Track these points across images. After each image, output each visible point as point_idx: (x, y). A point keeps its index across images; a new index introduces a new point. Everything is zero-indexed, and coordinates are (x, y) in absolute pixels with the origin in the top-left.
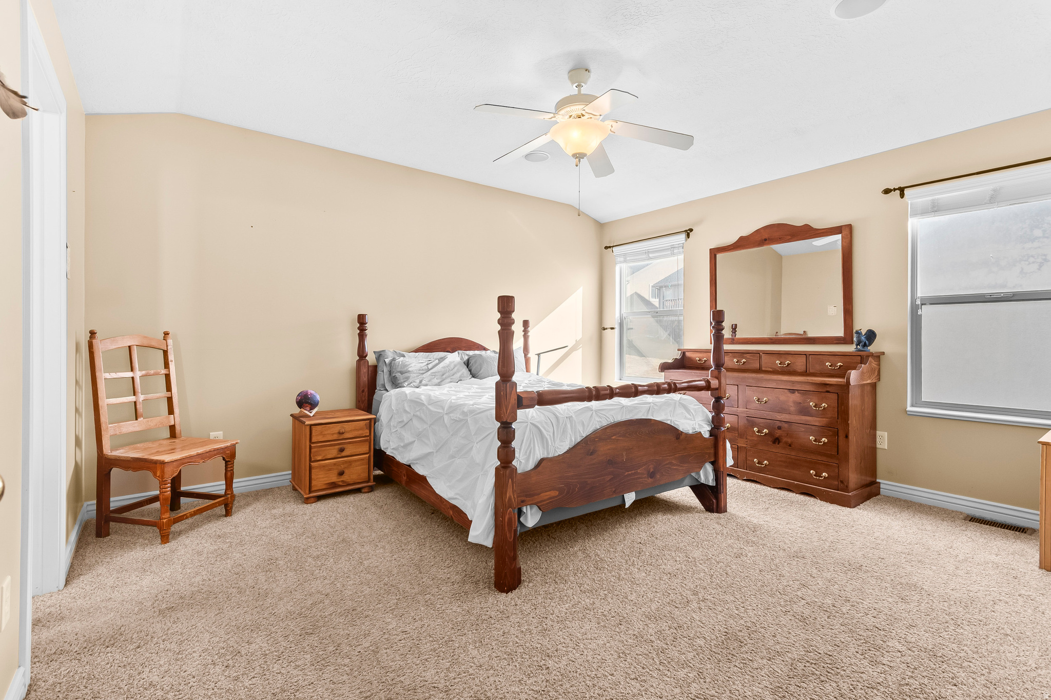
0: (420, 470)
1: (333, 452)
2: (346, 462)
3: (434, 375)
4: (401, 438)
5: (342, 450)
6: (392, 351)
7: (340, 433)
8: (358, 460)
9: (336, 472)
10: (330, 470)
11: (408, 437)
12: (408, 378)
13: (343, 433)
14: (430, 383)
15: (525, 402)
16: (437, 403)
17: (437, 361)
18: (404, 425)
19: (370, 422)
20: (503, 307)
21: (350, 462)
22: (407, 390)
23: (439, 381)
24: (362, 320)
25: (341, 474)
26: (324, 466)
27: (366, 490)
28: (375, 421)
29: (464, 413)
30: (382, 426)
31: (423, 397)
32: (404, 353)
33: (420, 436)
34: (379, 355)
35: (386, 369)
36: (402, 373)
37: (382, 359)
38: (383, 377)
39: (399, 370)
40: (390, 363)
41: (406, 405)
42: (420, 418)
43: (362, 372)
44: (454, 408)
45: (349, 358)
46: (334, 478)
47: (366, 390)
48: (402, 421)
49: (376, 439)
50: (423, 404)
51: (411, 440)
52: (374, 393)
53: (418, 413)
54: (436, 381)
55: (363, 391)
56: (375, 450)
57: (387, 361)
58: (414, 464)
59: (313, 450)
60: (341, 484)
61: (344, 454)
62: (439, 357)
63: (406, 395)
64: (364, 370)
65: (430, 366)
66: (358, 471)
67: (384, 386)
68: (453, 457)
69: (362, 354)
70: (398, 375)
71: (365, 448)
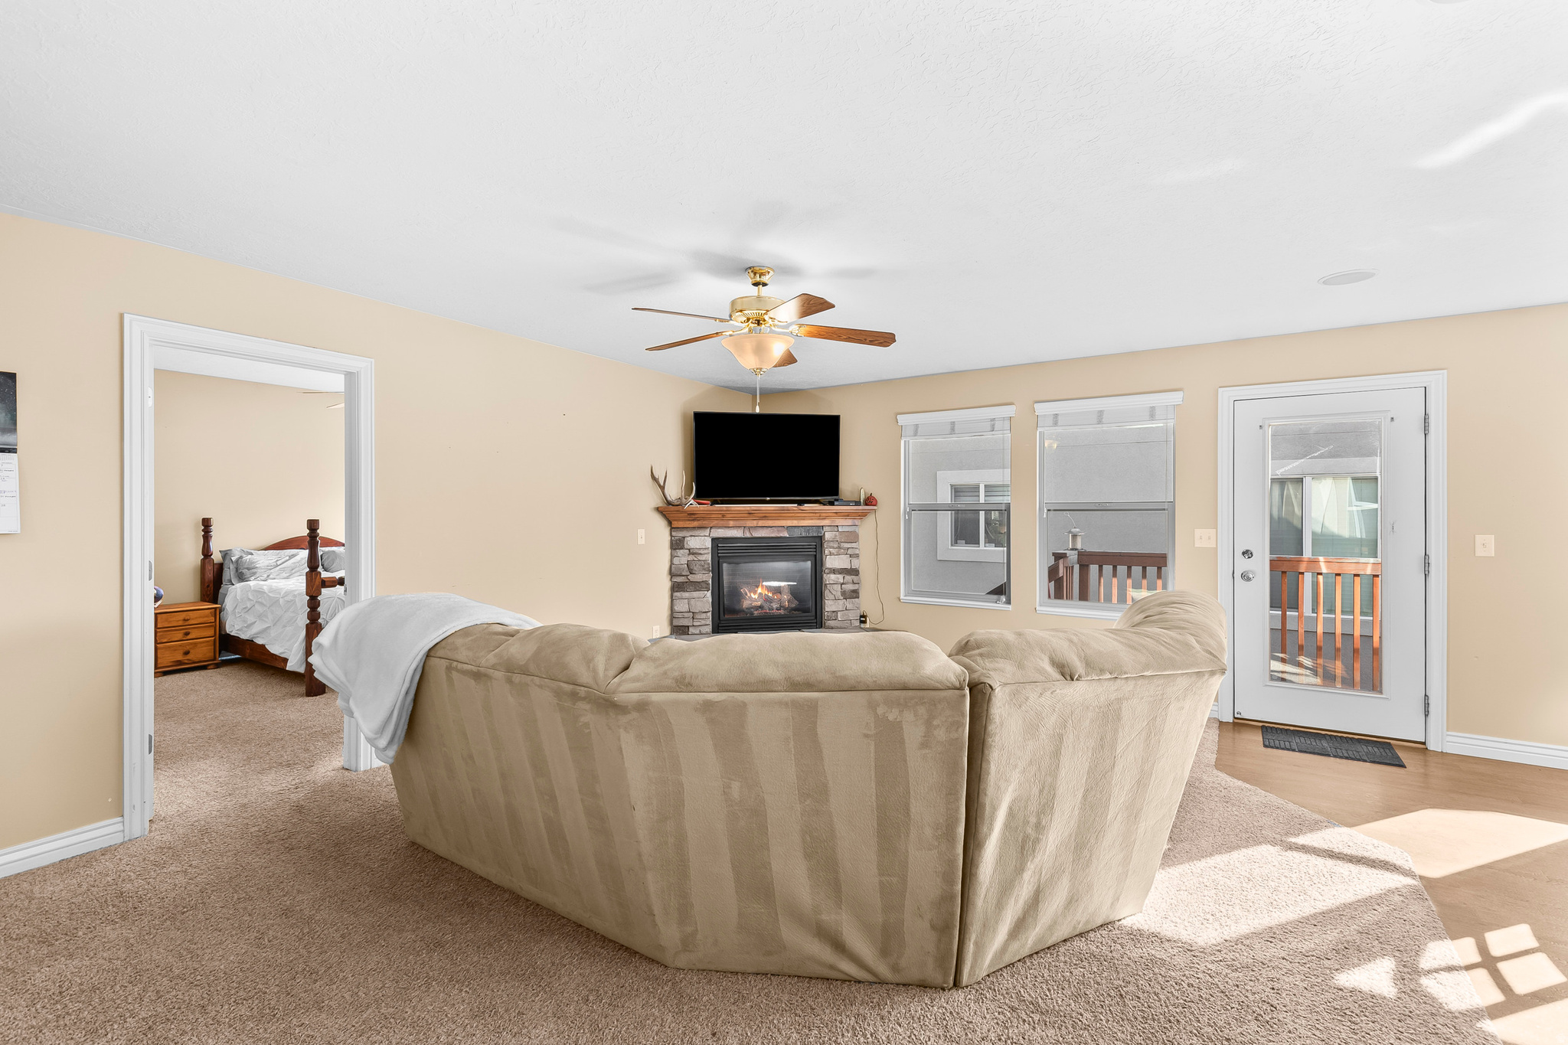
0: (259, 641)
1: (179, 635)
2: (191, 644)
3: (283, 570)
4: (245, 621)
5: (187, 634)
6: (239, 549)
7: (185, 620)
8: (203, 642)
9: (181, 652)
10: (175, 650)
11: (250, 619)
12: (254, 573)
13: (188, 620)
14: (278, 577)
15: (327, 584)
16: (276, 591)
17: (288, 558)
18: (247, 610)
19: (215, 611)
20: (311, 526)
21: (195, 644)
22: (252, 583)
23: (288, 575)
24: (206, 524)
25: (187, 653)
26: (169, 647)
27: (212, 667)
28: (221, 610)
29: (295, 596)
30: (227, 613)
31: (265, 587)
32: (252, 551)
33: (261, 617)
34: (226, 554)
35: (232, 567)
36: (249, 569)
37: (228, 558)
38: (229, 573)
39: (246, 566)
40: (237, 561)
41: (250, 594)
42: (261, 604)
43: (207, 570)
44: (287, 594)
45: (194, 557)
46: (180, 657)
47: (211, 585)
48: (247, 607)
49: (222, 626)
50: (265, 593)
51: (253, 620)
52: (220, 587)
53: (260, 600)
54: (285, 575)
55: (208, 586)
56: (220, 634)
57: (234, 559)
58: (255, 637)
59: (158, 634)
60: (186, 661)
61: (189, 637)
62: (291, 554)
63: (250, 587)
64: (209, 568)
65: (279, 563)
66: (203, 651)
67: (230, 581)
68: (285, 626)
69: (207, 553)
70: (245, 571)
71: (211, 632)
